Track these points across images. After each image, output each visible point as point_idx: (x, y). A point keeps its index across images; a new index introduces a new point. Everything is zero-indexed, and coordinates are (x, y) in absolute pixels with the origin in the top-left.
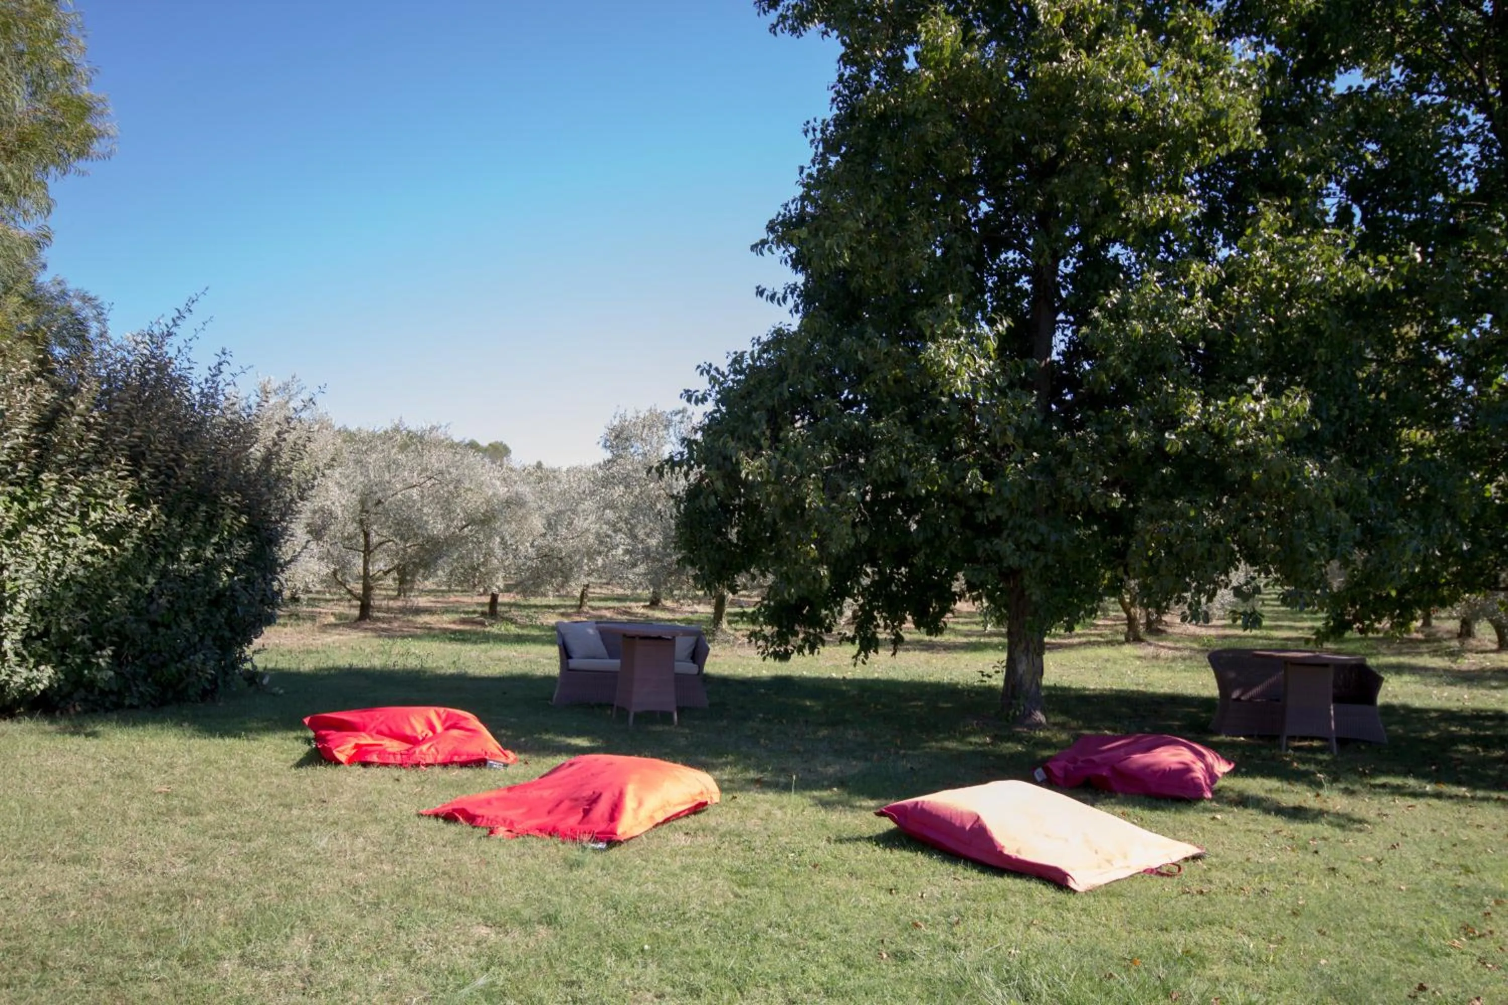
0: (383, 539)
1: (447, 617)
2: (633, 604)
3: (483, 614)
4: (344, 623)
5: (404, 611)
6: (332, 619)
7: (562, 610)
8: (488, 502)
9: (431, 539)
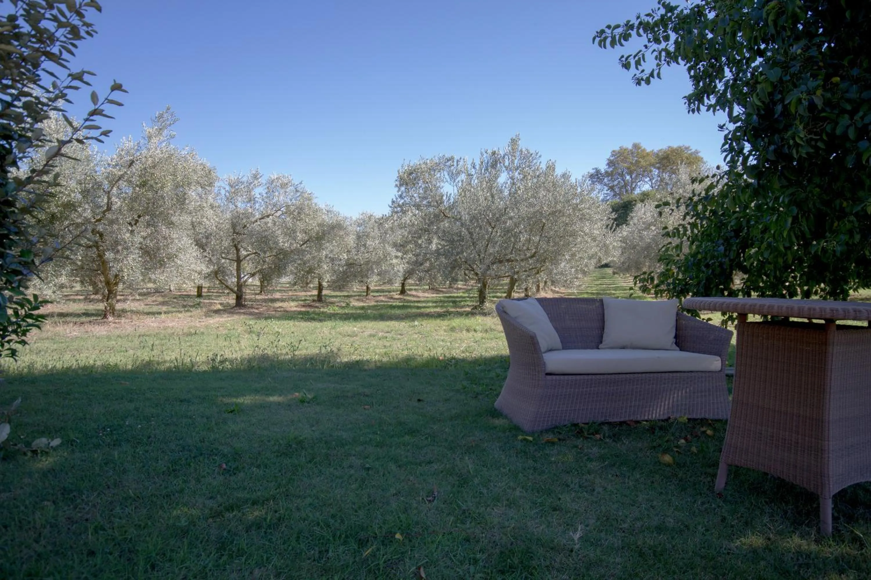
0: (249, 253)
1: (292, 304)
2: (394, 293)
3: (314, 301)
4: (227, 310)
5: (265, 301)
6: (219, 307)
7: (357, 298)
8: (319, 225)
9: (282, 251)
